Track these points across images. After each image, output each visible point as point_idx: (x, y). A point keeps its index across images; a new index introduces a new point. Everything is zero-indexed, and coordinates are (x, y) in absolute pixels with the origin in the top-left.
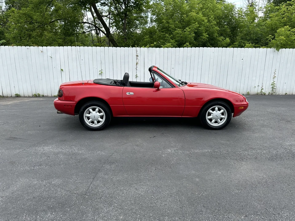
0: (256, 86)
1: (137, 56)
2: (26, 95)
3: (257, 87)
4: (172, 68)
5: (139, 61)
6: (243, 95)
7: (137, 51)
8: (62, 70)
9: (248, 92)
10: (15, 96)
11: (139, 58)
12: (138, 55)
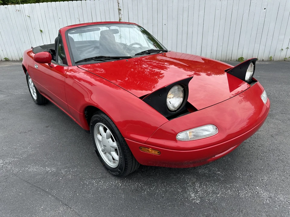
0: (284, 48)
1: (120, 10)
2: (14, 59)
3: (285, 50)
4: (164, 24)
5: (123, 16)
6: (263, 60)
7: (119, 3)
8: (41, 31)
9: (271, 57)
10: (4, 60)
11: (122, 12)
12: (120, 8)
